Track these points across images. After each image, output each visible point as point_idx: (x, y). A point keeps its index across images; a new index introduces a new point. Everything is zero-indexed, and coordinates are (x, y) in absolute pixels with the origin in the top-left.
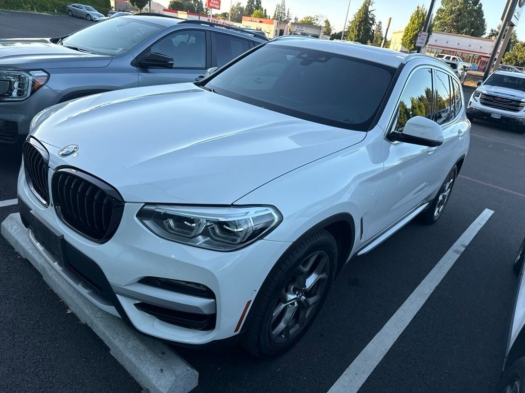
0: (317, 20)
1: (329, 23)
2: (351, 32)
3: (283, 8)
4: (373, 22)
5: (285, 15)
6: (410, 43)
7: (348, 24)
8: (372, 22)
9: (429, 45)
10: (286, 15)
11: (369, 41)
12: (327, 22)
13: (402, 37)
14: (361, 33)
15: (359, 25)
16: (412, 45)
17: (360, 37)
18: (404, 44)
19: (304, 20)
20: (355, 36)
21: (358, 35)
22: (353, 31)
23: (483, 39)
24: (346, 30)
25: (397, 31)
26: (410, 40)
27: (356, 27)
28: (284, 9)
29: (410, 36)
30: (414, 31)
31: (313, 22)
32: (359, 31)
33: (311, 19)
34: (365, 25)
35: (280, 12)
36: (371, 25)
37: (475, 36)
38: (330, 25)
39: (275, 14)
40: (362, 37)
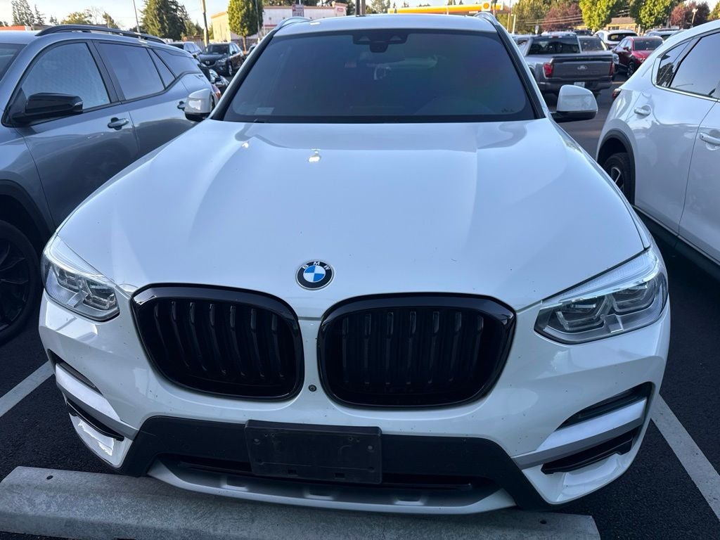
0: (91, 16)
1: (110, 18)
2: (150, 26)
3: (25, 5)
4: (177, 6)
5: (33, 17)
6: (241, 27)
7: (141, 16)
8: (175, 7)
9: (266, 26)
10: (35, 16)
11: (182, 34)
12: (106, 17)
13: (229, 21)
14: (166, 24)
15: (159, 15)
16: (245, 29)
17: (167, 31)
18: (233, 30)
19: (68, 19)
20: (159, 30)
21: (163, 29)
22: (153, 24)
23: (319, 8)
24: (141, 24)
25: (217, 14)
26: (240, 23)
27: (156, 18)
28: (28, 7)
29: (238, 18)
30: (241, 10)
31: (86, 19)
32: (162, 22)
33: (80, 16)
34: (167, 12)
35: (23, 14)
36: (175, 11)
37: (311, 5)
38: (113, 22)
39: (16, 18)
40: (169, 29)
